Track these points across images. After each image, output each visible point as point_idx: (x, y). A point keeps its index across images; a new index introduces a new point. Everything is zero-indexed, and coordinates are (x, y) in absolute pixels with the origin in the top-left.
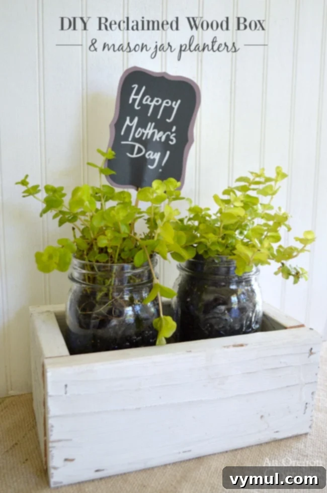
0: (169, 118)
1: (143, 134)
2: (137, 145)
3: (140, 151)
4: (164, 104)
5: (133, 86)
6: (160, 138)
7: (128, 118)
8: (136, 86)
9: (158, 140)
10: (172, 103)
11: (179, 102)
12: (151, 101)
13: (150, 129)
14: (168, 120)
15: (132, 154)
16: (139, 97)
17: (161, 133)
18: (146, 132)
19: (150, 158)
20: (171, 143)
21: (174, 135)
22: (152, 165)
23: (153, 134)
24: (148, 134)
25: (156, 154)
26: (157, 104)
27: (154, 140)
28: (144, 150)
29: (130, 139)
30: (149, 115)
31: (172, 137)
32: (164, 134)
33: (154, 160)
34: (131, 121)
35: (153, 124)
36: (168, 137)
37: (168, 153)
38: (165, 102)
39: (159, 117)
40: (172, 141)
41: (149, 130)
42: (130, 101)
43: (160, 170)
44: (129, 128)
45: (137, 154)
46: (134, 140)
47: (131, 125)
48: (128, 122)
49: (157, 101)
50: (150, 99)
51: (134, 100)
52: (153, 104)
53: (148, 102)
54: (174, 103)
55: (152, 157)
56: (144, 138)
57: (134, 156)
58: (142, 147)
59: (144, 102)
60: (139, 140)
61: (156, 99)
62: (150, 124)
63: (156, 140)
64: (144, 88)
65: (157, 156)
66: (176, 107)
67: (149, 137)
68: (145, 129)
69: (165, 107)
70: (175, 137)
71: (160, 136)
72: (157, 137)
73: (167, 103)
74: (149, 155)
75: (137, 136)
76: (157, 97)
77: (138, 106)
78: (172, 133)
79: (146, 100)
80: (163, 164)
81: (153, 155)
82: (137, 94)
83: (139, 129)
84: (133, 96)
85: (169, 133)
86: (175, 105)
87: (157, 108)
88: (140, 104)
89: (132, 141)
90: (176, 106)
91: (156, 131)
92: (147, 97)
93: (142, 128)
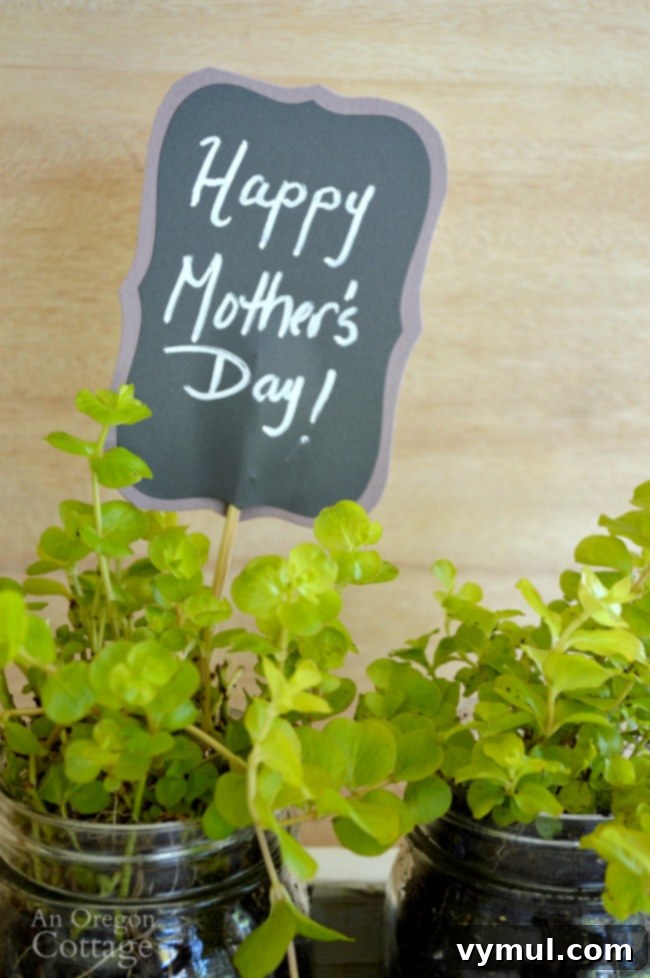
0: (335, 256)
1: (242, 313)
2: (222, 356)
3: (231, 375)
4: (317, 203)
5: (204, 143)
6: (303, 326)
7: (187, 261)
8: (215, 142)
9: (296, 332)
10: (344, 198)
11: (370, 192)
12: (271, 195)
13: (265, 296)
14: (329, 261)
15: (205, 388)
16: (225, 183)
17: (306, 307)
18: (251, 307)
19: (267, 400)
20: (339, 340)
21: (351, 311)
22: (276, 424)
23: (278, 311)
24: (259, 312)
25: (289, 383)
26: (290, 204)
27: (282, 333)
28: (246, 374)
29: (195, 337)
30: (262, 245)
31: (343, 321)
32: (316, 311)
33: (283, 404)
34: (198, 271)
35: (278, 277)
36: (330, 319)
37: (331, 376)
38: (319, 194)
39: (297, 252)
40: (345, 333)
41: (264, 301)
42: (195, 200)
43: (304, 439)
44: (192, 296)
45: (221, 387)
46: (211, 336)
47: (197, 284)
48: (186, 275)
49: (292, 194)
50: (265, 187)
51: (209, 194)
52: (275, 205)
53: (259, 199)
54: (353, 196)
55: (274, 396)
56: (245, 331)
57: (212, 394)
58: (236, 361)
59: (244, 200)
60: (228, 339)
61: (286, 186)
62: (265, 277)
63: (289, 333)
64: (243, 147)
65: (292, 391)
66: (358, 214)
67: (262, 324)
68: (249, 299)
69: (320, 212)
70: (352, 318)
71: (300, 318)
72: (290, 323)
73: (328, 198)
74: (265, 390)
75: (220, 324)
76: (290, 180)
77: (222, 216)
78: (344, 306)
79: (253, 193)
80: (313, 419)
81: (281, 386)
82: (218, 170)
83: (229, 298)
84: (203, 180)
85: (335, 306)
86: (357, 204)
87: (290, 220)
88: (231, 205)
89: (201, 342)
90: (358, 209)
91: (288, 300)
92: (256, 178)
93: (237, 295)
